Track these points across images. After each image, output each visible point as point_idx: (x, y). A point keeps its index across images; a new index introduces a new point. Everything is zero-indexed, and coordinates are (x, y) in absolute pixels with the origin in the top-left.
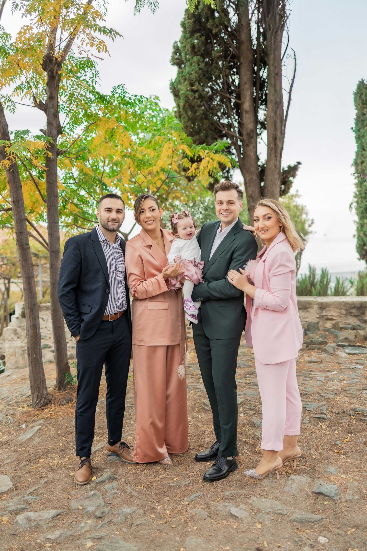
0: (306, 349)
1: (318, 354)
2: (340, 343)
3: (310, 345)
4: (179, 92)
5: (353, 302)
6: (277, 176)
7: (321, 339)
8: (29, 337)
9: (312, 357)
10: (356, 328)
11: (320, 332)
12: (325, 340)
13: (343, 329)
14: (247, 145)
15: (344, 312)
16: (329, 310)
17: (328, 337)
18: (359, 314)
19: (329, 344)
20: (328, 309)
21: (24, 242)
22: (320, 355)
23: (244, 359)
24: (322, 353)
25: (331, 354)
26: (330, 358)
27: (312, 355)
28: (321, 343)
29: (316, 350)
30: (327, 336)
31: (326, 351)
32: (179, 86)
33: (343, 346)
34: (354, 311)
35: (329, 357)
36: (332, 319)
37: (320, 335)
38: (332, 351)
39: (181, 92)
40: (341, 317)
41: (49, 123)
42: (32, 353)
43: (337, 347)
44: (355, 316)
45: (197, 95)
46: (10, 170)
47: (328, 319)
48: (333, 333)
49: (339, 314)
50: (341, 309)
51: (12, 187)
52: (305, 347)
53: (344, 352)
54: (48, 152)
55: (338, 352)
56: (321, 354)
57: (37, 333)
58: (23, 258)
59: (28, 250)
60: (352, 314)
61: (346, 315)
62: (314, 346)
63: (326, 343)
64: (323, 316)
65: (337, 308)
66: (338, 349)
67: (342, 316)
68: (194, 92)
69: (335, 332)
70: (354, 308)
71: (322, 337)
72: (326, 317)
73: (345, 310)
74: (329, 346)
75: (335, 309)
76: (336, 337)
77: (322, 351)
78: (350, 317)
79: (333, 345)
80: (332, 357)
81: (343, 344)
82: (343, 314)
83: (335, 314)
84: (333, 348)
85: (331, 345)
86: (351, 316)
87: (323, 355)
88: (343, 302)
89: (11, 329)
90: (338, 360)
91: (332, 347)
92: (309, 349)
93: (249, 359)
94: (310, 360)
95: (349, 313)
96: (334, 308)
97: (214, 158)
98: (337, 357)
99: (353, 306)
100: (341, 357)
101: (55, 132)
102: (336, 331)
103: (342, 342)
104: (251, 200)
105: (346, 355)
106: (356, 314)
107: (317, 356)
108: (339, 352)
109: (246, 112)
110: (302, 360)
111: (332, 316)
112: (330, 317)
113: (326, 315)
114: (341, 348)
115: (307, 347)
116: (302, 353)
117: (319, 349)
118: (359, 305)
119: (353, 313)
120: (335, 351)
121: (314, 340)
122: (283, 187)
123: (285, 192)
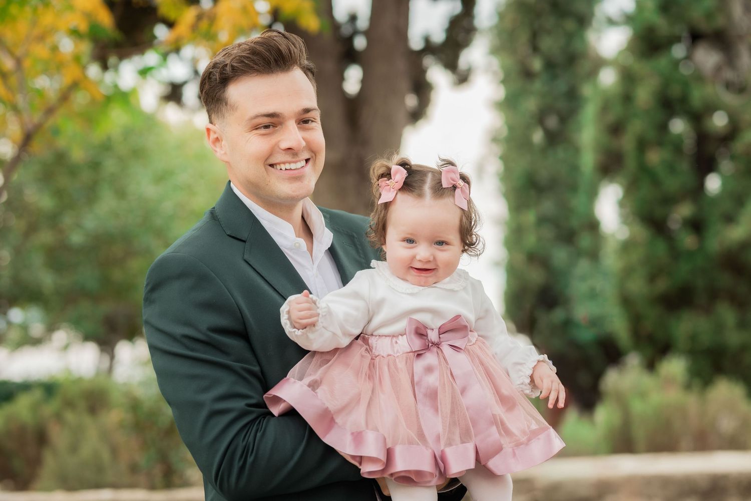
6: (401, 64)
122: (411, 101)
123: (416, 115)
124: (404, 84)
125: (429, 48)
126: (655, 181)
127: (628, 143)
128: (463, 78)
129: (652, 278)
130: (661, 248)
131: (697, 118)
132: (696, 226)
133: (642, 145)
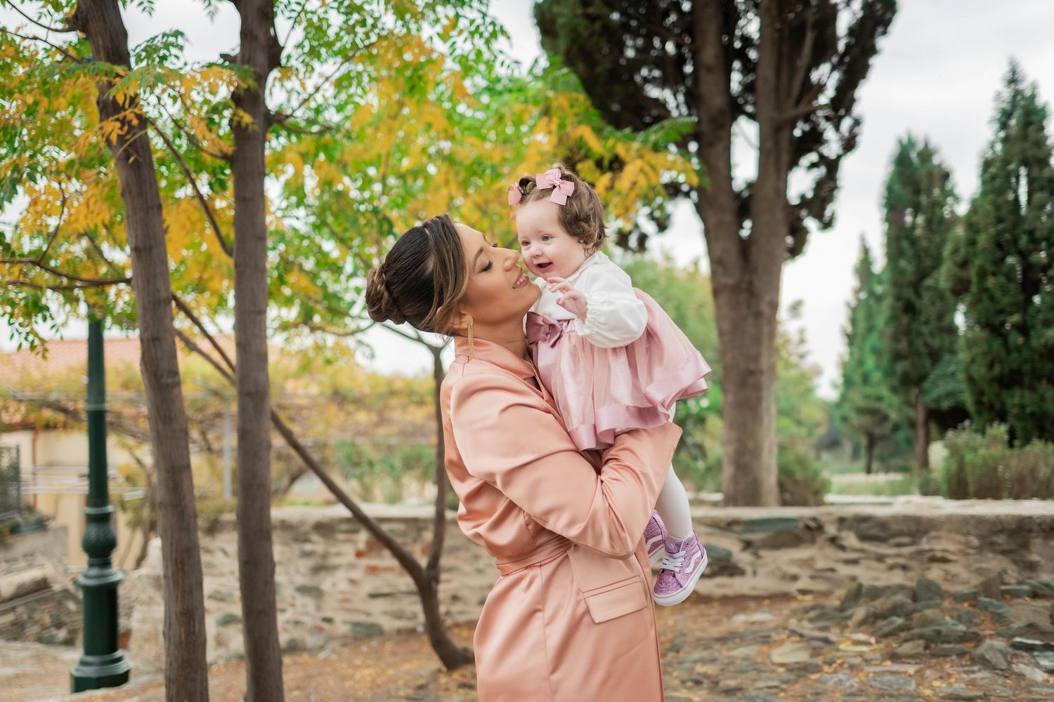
0: (925, 655)
1: (967, 672)
2: (1018, 639)
3: (935, 643)
4: (553, 21)
5: (998, 517)
6: (780, 215)
7: (962, 628)
8: (172, 647)
9: (952, 680)
10: (1040, 592)
11: (947, 604)
12: (974, 629)
13: (1008, 596)
14: (711, 145)
15: (975, 541)
16: (938, 538)
17: (977, 620)
18: (1013, 547)
19: (988, 642)
20: (933, 534)
21: (164, 365)
22: (972, 676)
23: (760, 684)
24: (975, 668)
25: (1007, 673)
26: (1004, 685)
27: (949, 675)
28: (963, 638)
29: (954, 657)
30: (974, 616)
31: (985, 663)
32: (556, 9)
33: (1030, 648)
34: (1001, 539)
35: (1001, 680)
36: (944, 560)
37: (955, 614)
38: (1003, 665)
39: (561, 21)
40: (968, 554)
41: (246, 34)
42: (178, 694)
43: (1011, 650)
44: (1004, 553)
45: (597, 26)
46: (128, 158)
47: (934, 560)
48: (986, 609)
49: (961, 547)
50: (968, 534)
51: (134, 209)
52: (921, 650)
53: (1037, 665)
54: (241, 113)
55: (1020, 667)
56: (973, 672)
57: (194, 633)
58: (158, 413)
59: (175, 391)
60: (997, 548)
61: (980, 550)
62: (946, 646)
63: (978, 639)
64: (921, 552)
65: (957, 532)
66: (1015, 656)
67: (971, 551)
68: (592, 19)
69: (992, 604)
70: (1002, 531)
71: (959, 619)
72: (929, 554)
73: (980, 537)
74: (992, 648)
75: (953, 535)
76: (998, 618)
77: (973, 661)
78: (990, 555)
79: (1000, 644)
80: (1008, 681)
81: (1030, 642)
82: (973, 548)
83: (952, 547)
84: (1004, 654)
85: (994, 645)
86: (994, 551)
87: (979, 675)
88: (973, 517)
89: (149, 577)
90: (1030, 692)
91: (1001, 651)
92: (933, 656)
93: (775, 683)
94: (950, 690)
95: (988, 545)
96: (950, 531)
97: (653, 162)
98: (1023, 683)
99: (999, 527)
100: (1034, 683)
101: (261, 58)
102: (994, 601)
103: (1021, 636)
104: (720, 270)
105: (1046, 676)
106: (1005, 547)
107: (964, 676)
108: (1022, 666)
109: (709, 69)
110: (928, 692)
111: (945, 551)
112: (939, 554)
113: (931, 550)
114: (1024, 654)
115: (926, 647)
116: (917, 667)
117: (961, 654)
118: (1013, 526)
119: (1000, 545)
120: (1010, 663)
121: (943, 629)
122: (790, 240)
123: (795, 251)
124: (783, 229)
125: (804, 202)
126: (992, 298)
127: (972, 273)
128: (827, 225)
129: (991, 366)
130: (997, 344)
131: (1023, 255)
132: (1024, 329)
133: (983, 274)
